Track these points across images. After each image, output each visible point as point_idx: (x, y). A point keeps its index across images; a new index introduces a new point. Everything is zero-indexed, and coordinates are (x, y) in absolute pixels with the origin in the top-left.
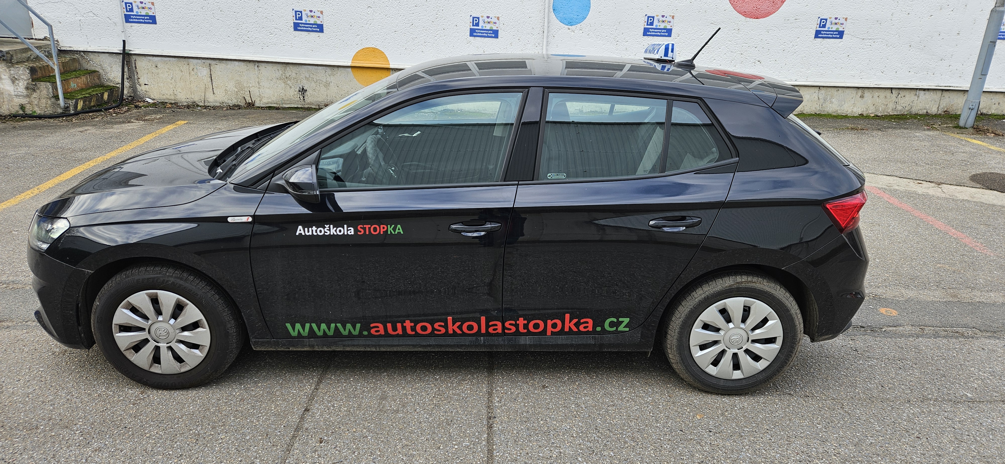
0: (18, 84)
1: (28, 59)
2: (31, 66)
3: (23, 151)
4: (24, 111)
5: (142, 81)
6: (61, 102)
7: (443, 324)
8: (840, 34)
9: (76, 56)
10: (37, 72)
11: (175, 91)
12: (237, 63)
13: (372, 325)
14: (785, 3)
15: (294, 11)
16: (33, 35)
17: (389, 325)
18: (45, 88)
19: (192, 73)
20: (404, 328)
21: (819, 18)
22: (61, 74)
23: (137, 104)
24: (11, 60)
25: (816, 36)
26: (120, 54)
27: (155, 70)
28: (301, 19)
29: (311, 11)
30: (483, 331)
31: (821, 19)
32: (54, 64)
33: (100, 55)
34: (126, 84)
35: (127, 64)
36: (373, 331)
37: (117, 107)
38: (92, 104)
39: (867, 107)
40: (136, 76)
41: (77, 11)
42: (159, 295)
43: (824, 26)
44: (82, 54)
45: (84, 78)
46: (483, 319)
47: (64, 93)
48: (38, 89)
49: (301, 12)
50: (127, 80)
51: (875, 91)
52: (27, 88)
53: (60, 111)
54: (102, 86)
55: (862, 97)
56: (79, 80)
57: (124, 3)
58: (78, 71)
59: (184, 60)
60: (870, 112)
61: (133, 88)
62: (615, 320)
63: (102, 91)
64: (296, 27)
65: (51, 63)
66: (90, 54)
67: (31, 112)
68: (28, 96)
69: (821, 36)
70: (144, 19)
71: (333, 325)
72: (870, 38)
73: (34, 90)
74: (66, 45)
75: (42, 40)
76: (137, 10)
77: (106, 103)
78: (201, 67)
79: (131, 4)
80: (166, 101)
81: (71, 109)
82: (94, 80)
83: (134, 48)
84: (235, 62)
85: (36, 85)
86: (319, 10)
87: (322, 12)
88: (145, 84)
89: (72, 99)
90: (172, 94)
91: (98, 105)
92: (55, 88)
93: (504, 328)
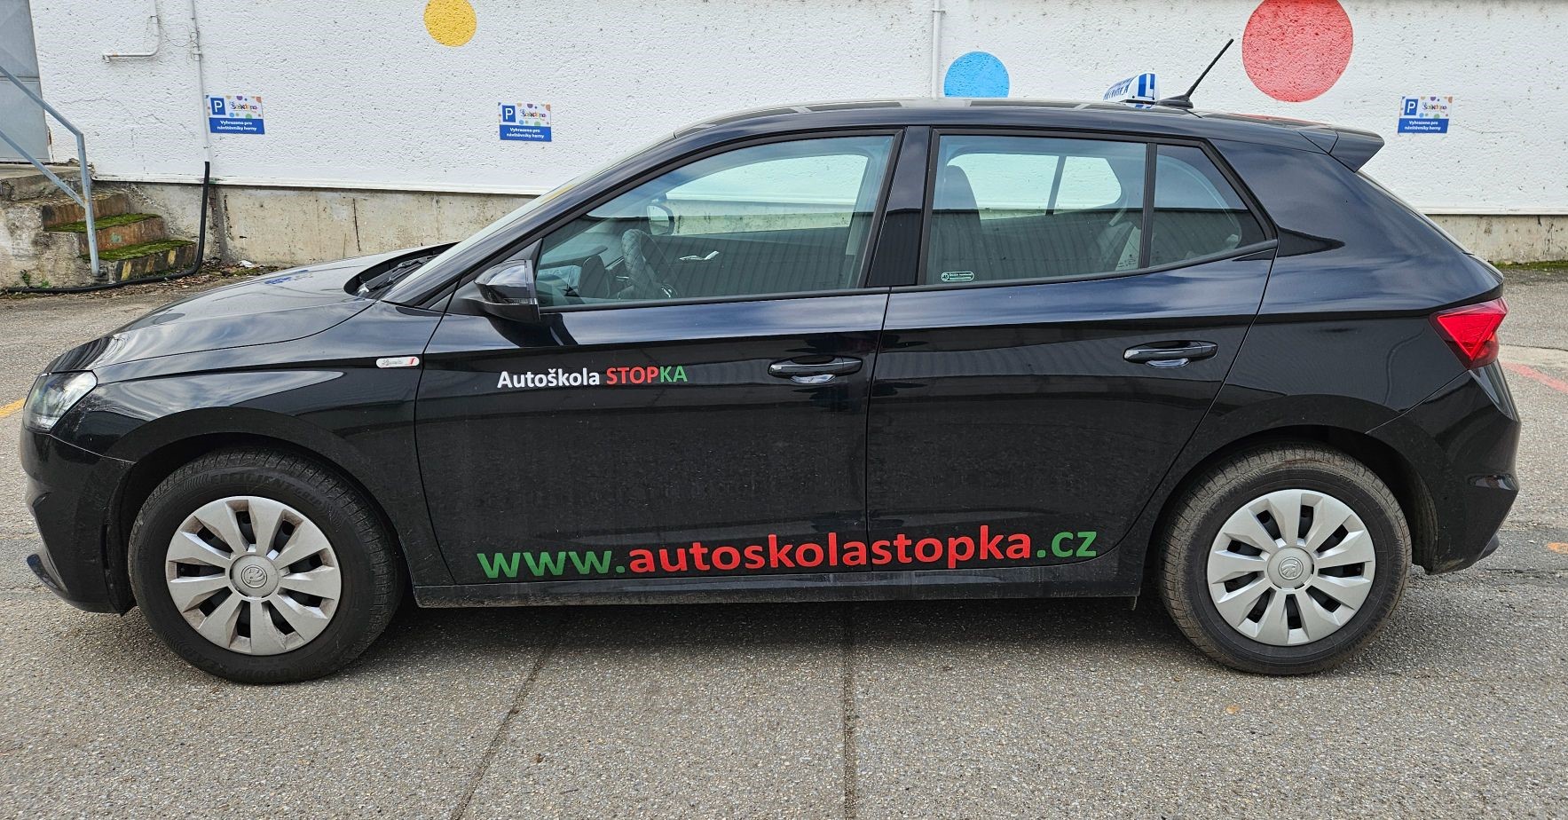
0: (20, 236)
1: (40, 195)
2: (44, 204)
3: (23, 340)
4: (28, 283)
5: (235, 231)
6: (94, 265)
7: (760, 549)
8: (1443, 125)
9: (123, 191)
10: (54, 215)
11: (292, 248)
12: (401, 197)
13: (632, 554)
14: (1343, 74)
15: (501, 107)
16: (51, 157)
17: (663, 553)
18: (66, 243)
19: (323, 215)
20: (690, 558)
21: (1403, 98)
22: (96, 220)
23: (226, 270)
24: (10, 195)
25: (1401, 130)
26: (199, 185)
27: (259, 212)
28: (512, 118)
29: (530, 106)
30: (833, 562)
31: (1408, 101)
32: (84, 199)
33: (164, 187)
34: (209, 237)
35: (211, 203)
36: (634, 565)
37: (191, 274)
38: (148, 270)
39: (1498, 250)
40: (225, 224)
41: (128, 114)
42: (250, 504)
43: (1413, 112)
44: (134, 186)
45: (135, 227)
46: (832, 536)
47: (100, 251)
48: (55, 243)
49: (513, 108)
50: (210, 231)
51: (1511, 220)
52: (35, 243)
53: (90, 281)
54: (167, 241)
55: (1488, 231)
56: (126, 230)
57: (209, 101)
58: (124, 215)
59: (309, 193)
60: (1504, 257)
61: (221, 243)
62: (1070, 535)
63: (165, 249)
64: (505, 133)
65: (78, 198)
66: (148, 187)
67: (40, 284)
68: (36, 256)
69: (1409, 128)
70: (242, 126)
71: (562, 555)
72: (1494, 130)
73: (47, 246)
74: (106, 173)
75: (66, 165)
76: (232, 111)
77: (172, 269)
78: (338, 205)
79: (222, 100)
80: (276, 265)
81: (111, 276)
82: (153, 230)
83: (221, 175)
84: (398, 195)
85: (50, 236)
86: (543, 103)
87: (548, 107)
88: (241, 237)
89: (115, 260)
90: (287, 252)
91: (158, 273)
92: (84, 242)
93: (870, 555)
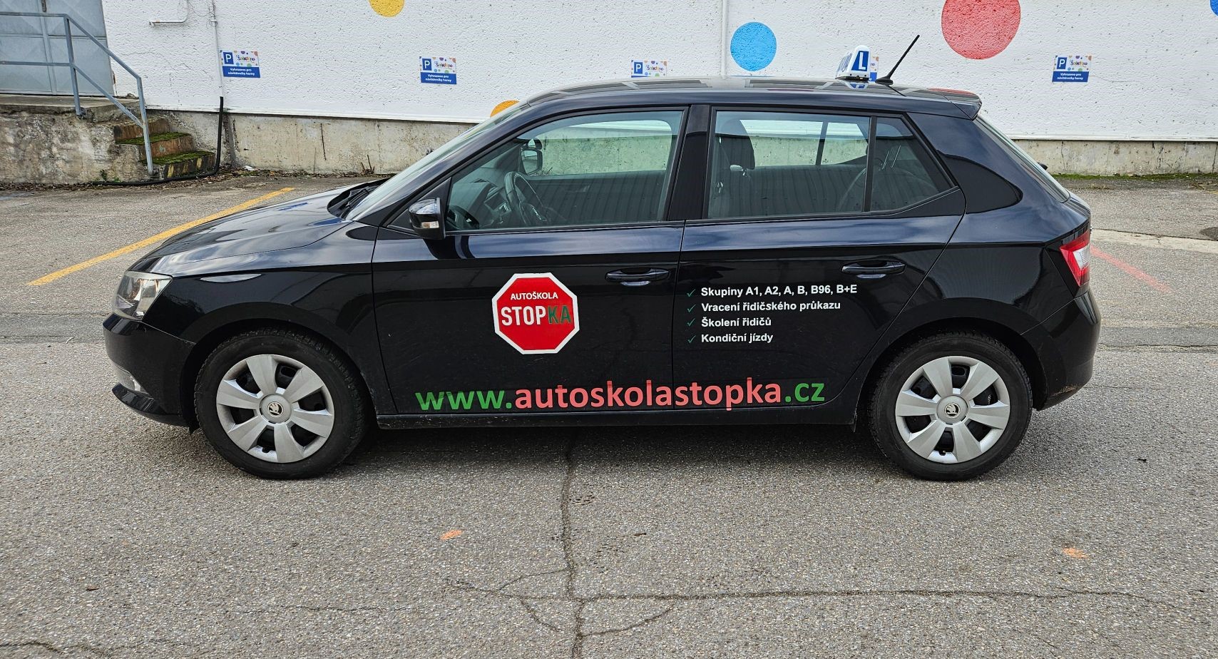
0: (99, 146)
1: (111, 119)
2: (115, 125)
4: (105, 179)
5: (241, 145)
6: (150, 167)
8: (1084, 77)
9: (165, 116)
10: (122, 133)
11: (280, 157)
12: (353, 122)
14: (1014, 40)
15: (422, 59)
16: (116, 92)
18: (131, 152)
19: (300, 134)
21: (1056, 56)
22: (150, 136)
23: (236, 172)
24: (92, 118)
25: (1055, 79)
26: (216, 113)
27: (256, 132)
28: (429, 68)
29: (442, 59)
31: (1059, 59)
32: (142, 123)
33: (193, 114)
34: (223, 149)
35: (224, 126)
37: (213, 175)
38: (184, 171)
39: (1124, 165)
40: (234, 141)
41: (168, 63)
43: (1063, 67)
44: (172, 114)
45: (174, 142)
47: (154, 158)
48: (122, 152)
49: (430, 60)
50: (224, 145)
51: (1133, 145)
52: (110, 151)
53: (147, 178)
54: (195, 151)
55: (1117, 153)
56: (168, 144)
57: (222, 53)
58: (166, 133)
59: (290, 119)
60: (1128, 171)
61: (231, 154)
63: (195, 157)
64: (424, 78)
65: (138, 122)
66: (181, 114)
67: (113, 180)
68: (110, 161)
69: (1060, 78)
70: (245, 72)
72: (1120, 80)
73: (118, 154)
74: (154, 104)
75: (125, 98)
76: (238, 61)
77: (200, 171)
78: (310, 128)
79: (231, 54)
80: (269, 168)
81: (161, 175)
82: (186, 144)
83: (233, 106)
84: (351, 121)
85: (120, 147)
86: (451, 57)
87: (454, 60)
88: (245, 149)
89: (162, 164)
90: (276, 160)
91: (191, 173)
92: (143, 151)
